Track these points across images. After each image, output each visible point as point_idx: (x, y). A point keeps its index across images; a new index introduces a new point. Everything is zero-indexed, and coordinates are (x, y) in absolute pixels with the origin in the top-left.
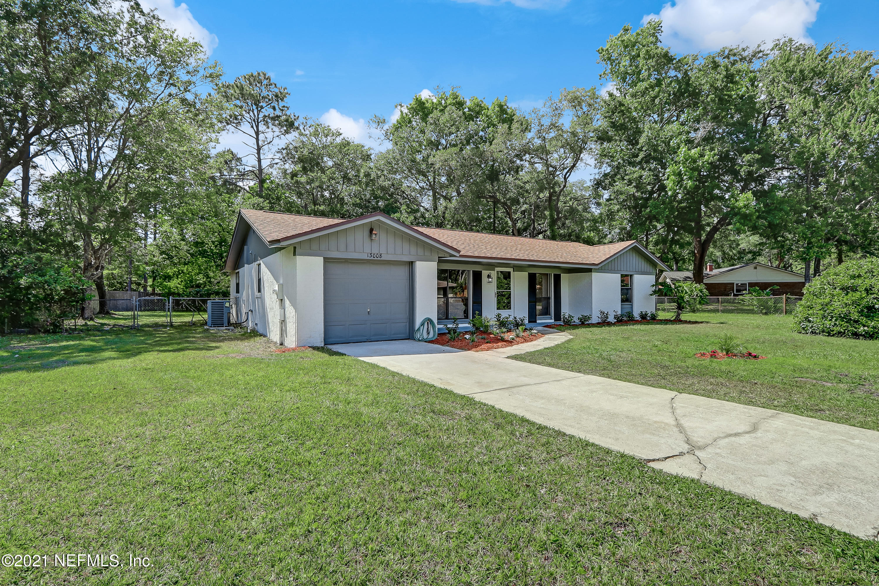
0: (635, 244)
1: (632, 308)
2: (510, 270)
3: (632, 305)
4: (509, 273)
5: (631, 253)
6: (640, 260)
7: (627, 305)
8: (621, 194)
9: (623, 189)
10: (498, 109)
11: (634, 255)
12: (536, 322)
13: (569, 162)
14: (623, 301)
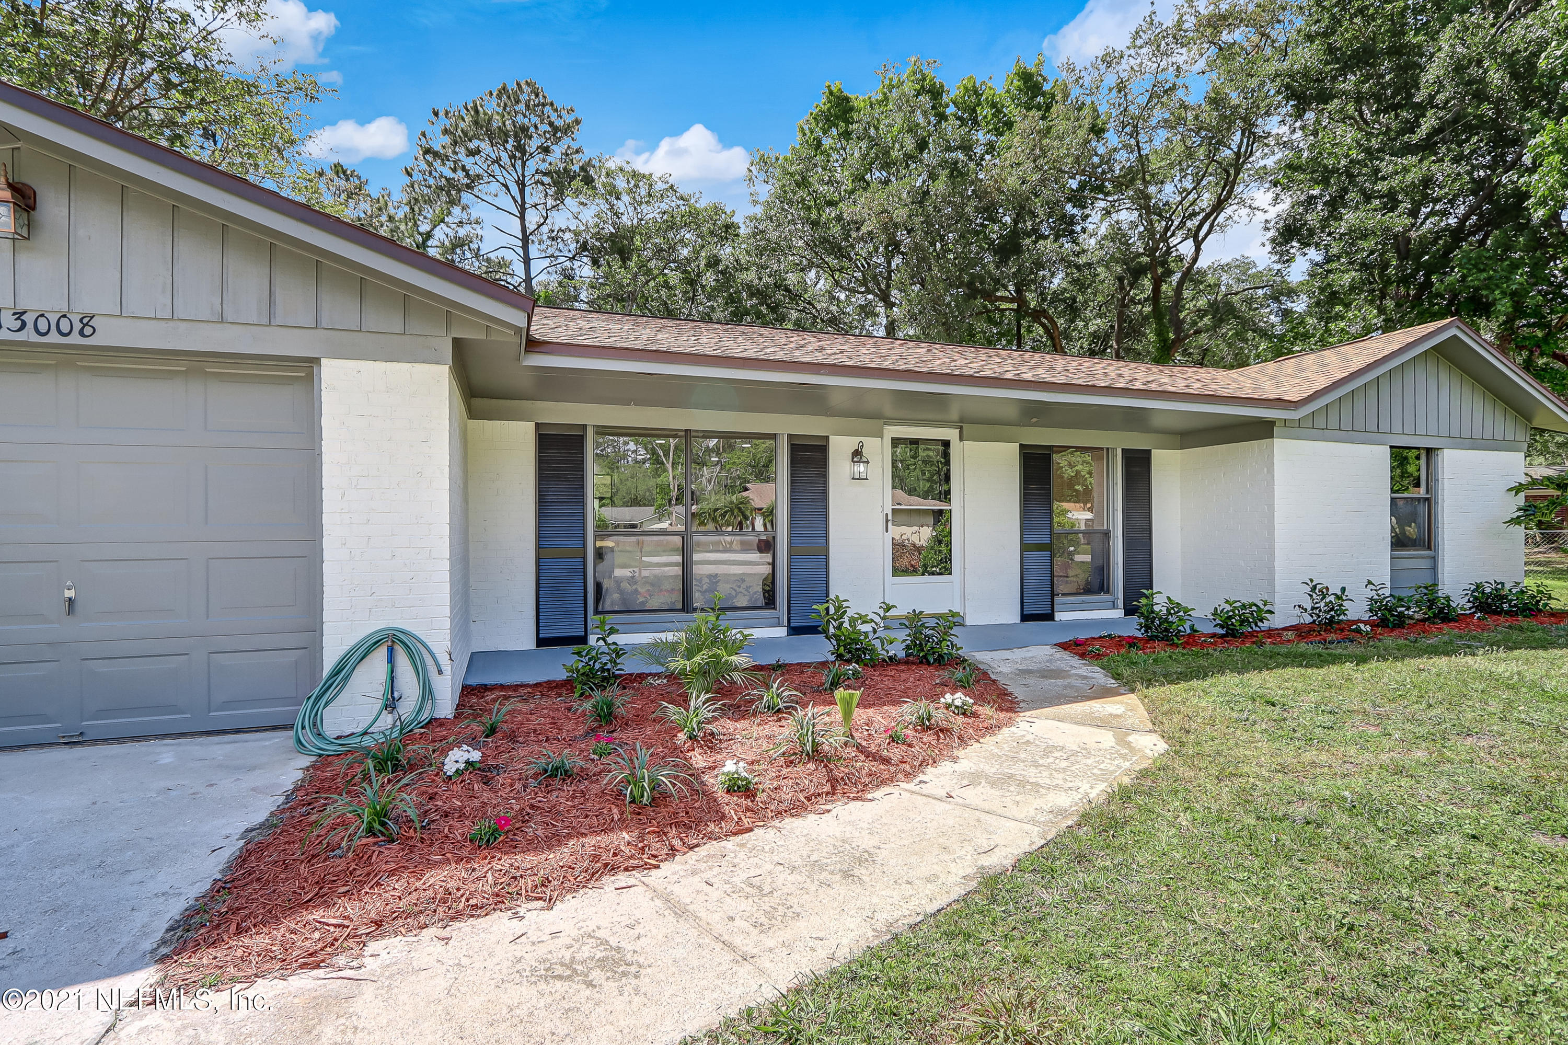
0: (1454, 331)
1: (1434, 569)
2: (950, 434)
3: (1434, 559)
4: (946, 444)
5: (1432, 368)
6: (1467, 391)
7: (1415, 560)
8: (1364, 236)
9: (1370, 224)
10: (1020, 83)
11: (1444, 377)
12: (1050, 617)
13: (1207, 199)
14: (1399, 542)
